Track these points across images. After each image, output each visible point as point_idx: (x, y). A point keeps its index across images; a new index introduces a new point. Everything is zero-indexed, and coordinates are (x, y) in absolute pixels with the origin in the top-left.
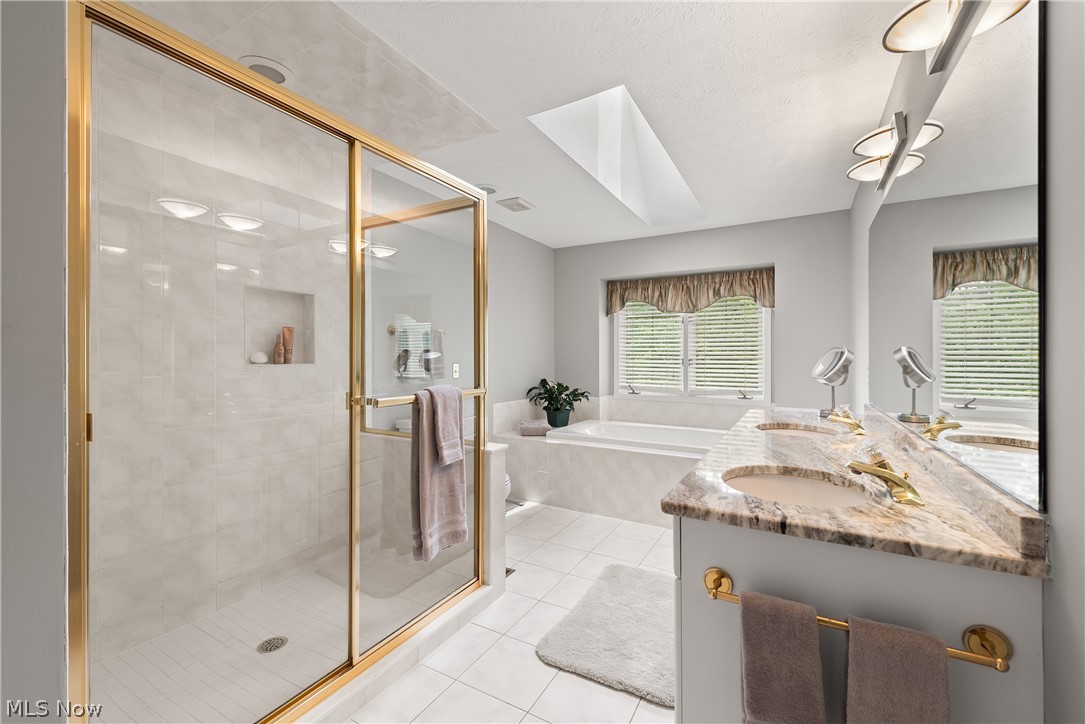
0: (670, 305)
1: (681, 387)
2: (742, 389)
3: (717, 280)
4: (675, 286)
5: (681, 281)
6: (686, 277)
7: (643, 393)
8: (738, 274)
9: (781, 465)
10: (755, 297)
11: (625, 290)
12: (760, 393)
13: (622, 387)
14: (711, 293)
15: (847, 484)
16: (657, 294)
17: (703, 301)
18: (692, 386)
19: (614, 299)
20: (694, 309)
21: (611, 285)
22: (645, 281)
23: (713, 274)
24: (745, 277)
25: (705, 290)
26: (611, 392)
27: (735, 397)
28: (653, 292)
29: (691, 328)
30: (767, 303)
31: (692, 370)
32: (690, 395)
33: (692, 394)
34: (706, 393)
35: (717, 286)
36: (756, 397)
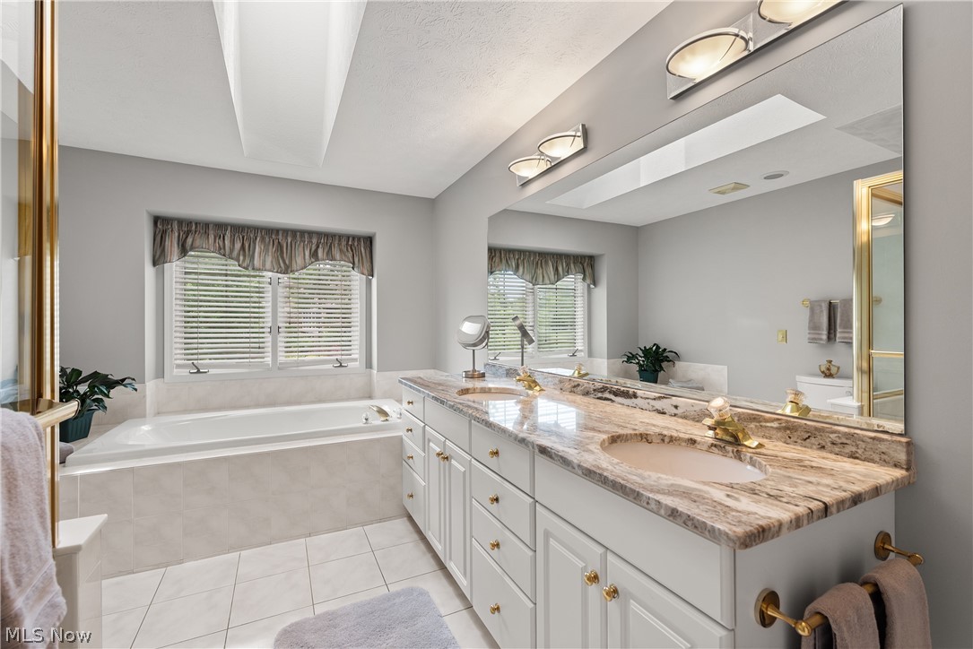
0: (257, 262)
1: (268, 360)
2: (339, 357)
3: (315, 241)
4: (263, 239)
5: (272, 234)
6: (277, 231)
7: (212, 371)
8: (337, 238)
9: (605, 436)
10: (354, 264)
11: (187, 234)
12: (355, 360)
13: (179, 366)
14: (307, 253)
15: (667, 440)
16: (238, 245)
17: (299, 260)
18: (282, 358)
19: (167, 243)
20: (287, 269)
21: (161, 224)
22: (221, 227)
23: (311, 233)
24: (344, 243)
25: (301, 249)
26: (160, 373)
27: (330, 366)
28: (233, 242)
29: (281, 291)
30: (366, 272)
31: (281, 339)
32: (279, 369)
33: (282, 367)
34: (298, 364)
35: (314, 248)
36: (351, 365)
